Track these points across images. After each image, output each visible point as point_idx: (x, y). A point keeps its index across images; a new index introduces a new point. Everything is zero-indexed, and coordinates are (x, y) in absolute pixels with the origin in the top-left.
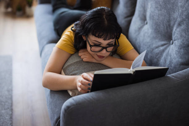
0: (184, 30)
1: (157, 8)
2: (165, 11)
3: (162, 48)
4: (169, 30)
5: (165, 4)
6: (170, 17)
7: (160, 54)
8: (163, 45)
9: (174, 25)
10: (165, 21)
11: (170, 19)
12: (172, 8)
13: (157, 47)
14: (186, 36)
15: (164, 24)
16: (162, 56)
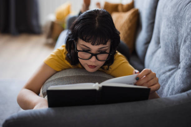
0: (188, 47)
1: (168, 25)
2: (174, 28)
3: (168, 73)
4: (177, 51)
5: (175, 19)
6: (178, 34)
7: (165, 80)
8: (170, 70)
9: (181, 43)
10: (173, 40)
11: (178, 36)
12: (180, 23)
13: (164, 73)
14: (189, 54)
15: (173, 44)
16: (167, 83)
